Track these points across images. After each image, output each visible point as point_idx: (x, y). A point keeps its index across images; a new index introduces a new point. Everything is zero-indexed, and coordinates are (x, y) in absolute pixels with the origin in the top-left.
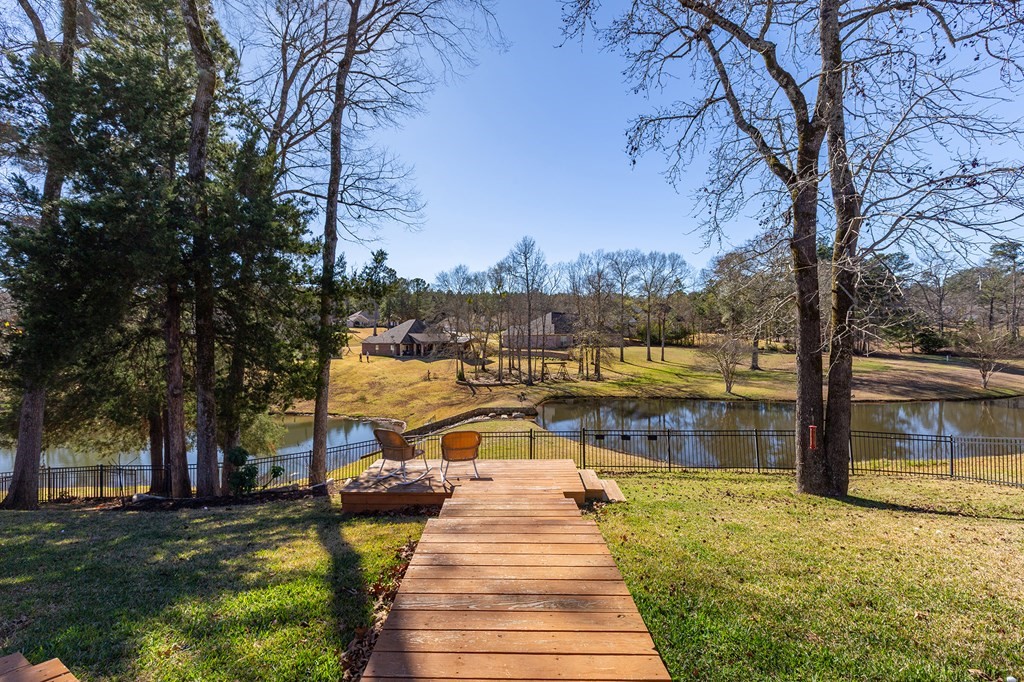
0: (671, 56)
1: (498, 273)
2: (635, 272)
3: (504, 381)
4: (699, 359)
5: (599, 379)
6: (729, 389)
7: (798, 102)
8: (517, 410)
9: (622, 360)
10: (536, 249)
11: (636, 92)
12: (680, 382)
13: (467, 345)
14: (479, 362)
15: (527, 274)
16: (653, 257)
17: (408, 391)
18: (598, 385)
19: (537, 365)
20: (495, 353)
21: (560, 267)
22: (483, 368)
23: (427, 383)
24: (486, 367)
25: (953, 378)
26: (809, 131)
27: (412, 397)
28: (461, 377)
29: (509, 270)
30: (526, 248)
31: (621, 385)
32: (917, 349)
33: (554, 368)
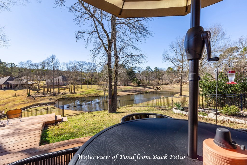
0: (86, 19)
1: (44, 64)
2: (84, 66)
3: (45, 95)
4: (98, 87)
5: (75, 93)
6: (105, 94)
7: (108, 36)
8: (48, 103)
9: (81, 88)
10: (56, 58)
11: (77, 25)
12: (95, 93)
13: (32, 85)
14: (37, 90)
15: (53, 65)
16: (89, 63)
17: (6, 101)
18: (74, 95)
19: (56, 90)
20: (42, 87)
21: (64, 64)
22: (38, 92)
23: (15, 97)
24: (39, 91)
25: (141, 89)
26: (110, 43)
27: (7, 103)
28: (29, 95)
29: (47, 63)
30: (53, 58)
31: (81, 94)
32: (137, 85)
33: (62, 91)
